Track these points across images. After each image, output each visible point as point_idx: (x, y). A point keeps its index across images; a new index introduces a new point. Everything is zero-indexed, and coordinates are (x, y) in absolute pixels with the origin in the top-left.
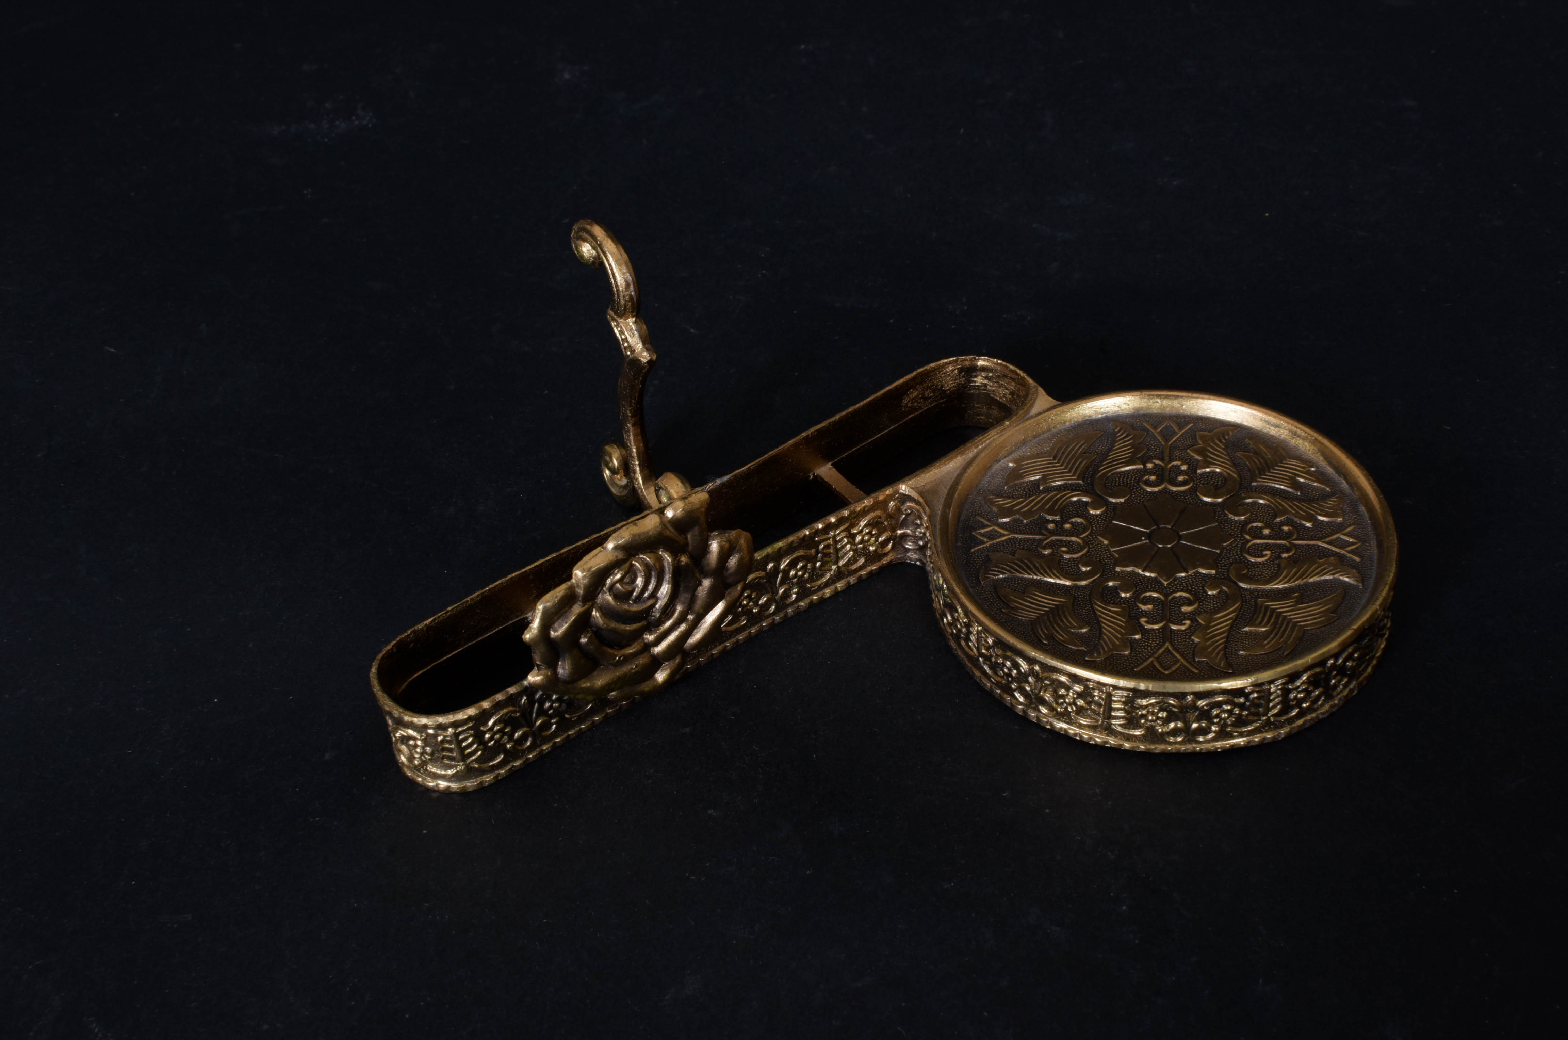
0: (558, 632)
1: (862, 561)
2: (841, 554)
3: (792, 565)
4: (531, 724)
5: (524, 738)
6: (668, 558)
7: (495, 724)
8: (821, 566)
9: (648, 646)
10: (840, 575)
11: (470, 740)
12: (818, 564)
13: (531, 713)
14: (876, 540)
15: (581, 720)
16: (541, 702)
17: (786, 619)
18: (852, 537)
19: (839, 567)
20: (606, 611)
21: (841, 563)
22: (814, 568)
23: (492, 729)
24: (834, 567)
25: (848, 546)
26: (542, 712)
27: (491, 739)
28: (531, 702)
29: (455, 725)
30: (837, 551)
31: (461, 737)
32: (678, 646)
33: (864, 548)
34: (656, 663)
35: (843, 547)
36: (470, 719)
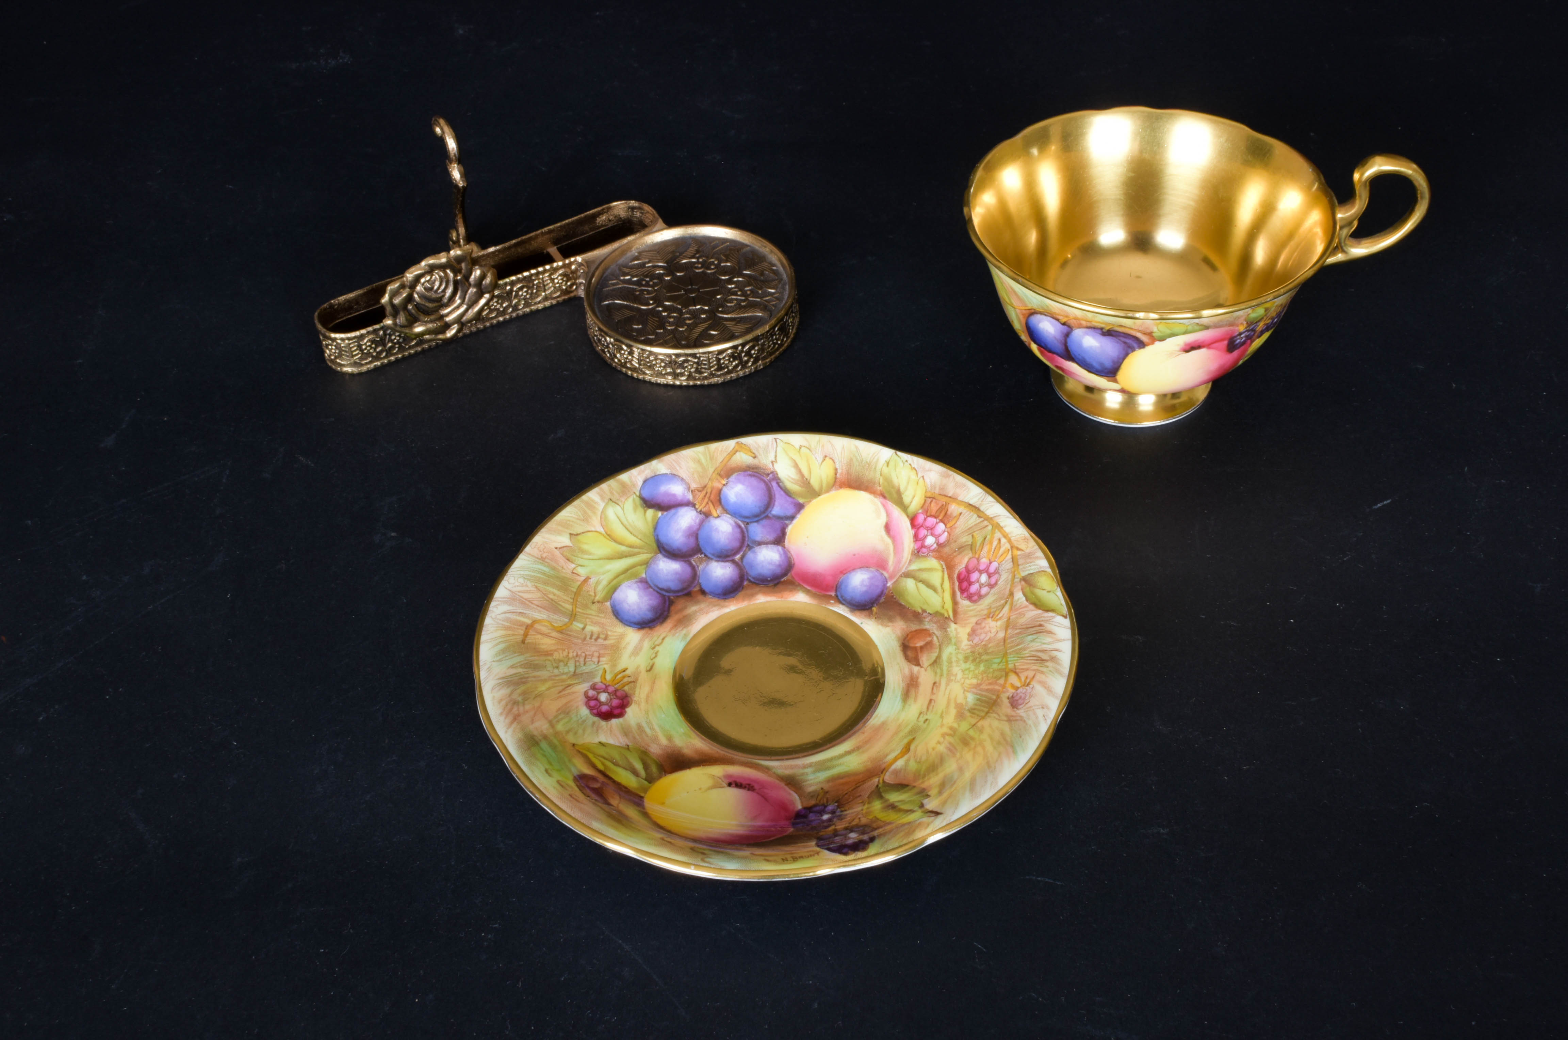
0: (397, 301)
1: (558, 294)
2: (547, 288)
3: (521, 289)
4: (384, 345)
5: (381, 352)
6: (451, 275)
7: (367, 342)
8: (536, 292)
9: (442, 317)
10: (546, 298)
11: (355, 348)
12: (535, 291)
13: (385, 340)
14: (566, 284)
15: (410, 348)
16: (390, 335)
17: (518, 317)
18: (552, 280)
19: (546, 294)
20: (421, 296)
21: (547, 292)
22: (532, 293)
23: (365, 344)
24: (543, 294)
25: (551, 285)
26: (391, 341)
27: (366, 349)
28: (385, 334)
29: (349, 339)
30: (544, 286)
31: (351, 346)
32: (458, 320)
33: (559, 287)
34: (447, 326)
35: (548, 284)
36: (355, 337)
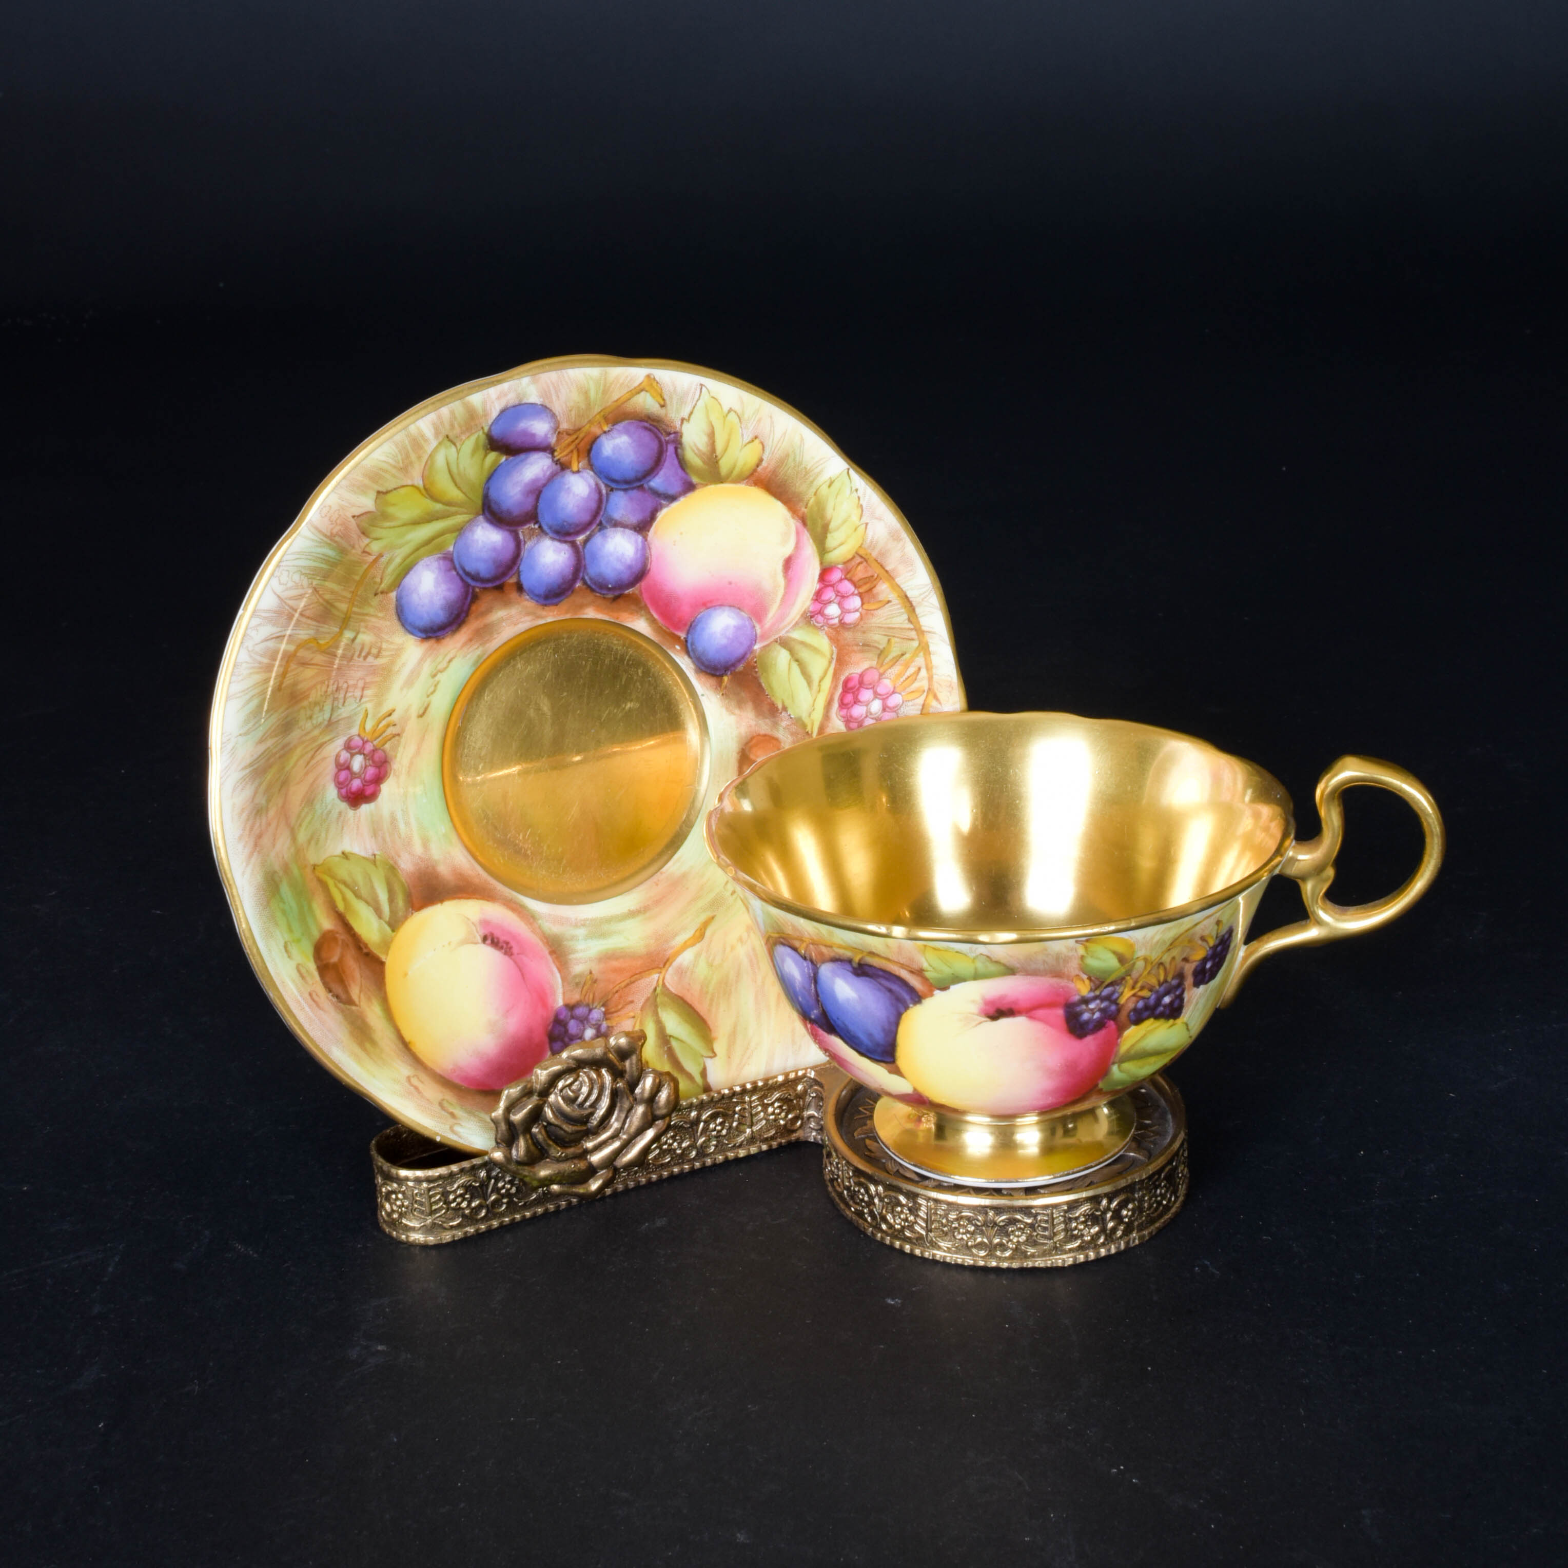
0: (518, 1117)
1: (773, 1132)
2: (755, 1120)
3: (713, 1117)
4: (485, 1197)
5: (480, 1207)
6: (608, 1078)
7: (458, 1187)
8: (737, 1126)
9: (587, 1152)
10: (752, 1140)
11: (438, 1197)
12: (735, 1124)
13: (487, 1186)
14: (786, 1116)
15: (526, 1207)
16: (497, 1179)
17: (704, 1168)
18: (765, 1107)
19: (752, 1132)
20: (558, 1112)
21: (755, 1128)
22: (730, 1127)
23: (455, 1191)
24: (748, 1131)
25: (762, 1114)
26: (496, 1190)
27: (454, 1200)
28: (489, 1177)
29: (429, 1180)
30: (752, 1116)
31: (431, 1193)
32: (609, 1162)
33: (775, 1120)
34: (592, 1171)
35: (757, 1113)
36: (440, 1177)
